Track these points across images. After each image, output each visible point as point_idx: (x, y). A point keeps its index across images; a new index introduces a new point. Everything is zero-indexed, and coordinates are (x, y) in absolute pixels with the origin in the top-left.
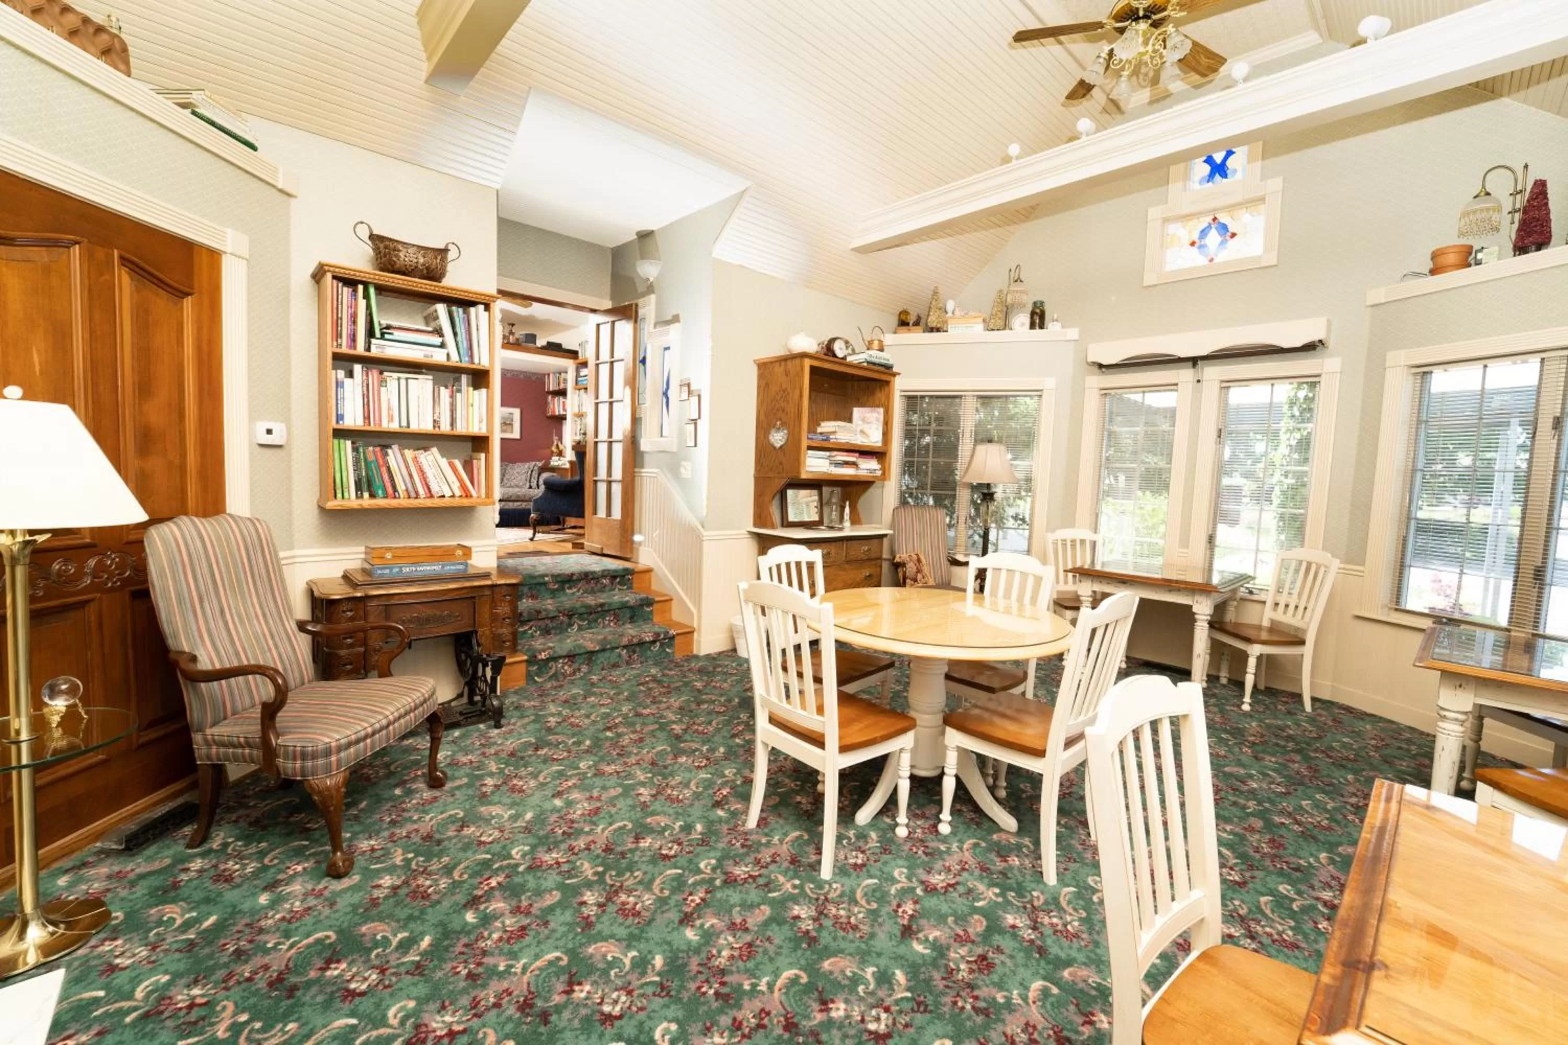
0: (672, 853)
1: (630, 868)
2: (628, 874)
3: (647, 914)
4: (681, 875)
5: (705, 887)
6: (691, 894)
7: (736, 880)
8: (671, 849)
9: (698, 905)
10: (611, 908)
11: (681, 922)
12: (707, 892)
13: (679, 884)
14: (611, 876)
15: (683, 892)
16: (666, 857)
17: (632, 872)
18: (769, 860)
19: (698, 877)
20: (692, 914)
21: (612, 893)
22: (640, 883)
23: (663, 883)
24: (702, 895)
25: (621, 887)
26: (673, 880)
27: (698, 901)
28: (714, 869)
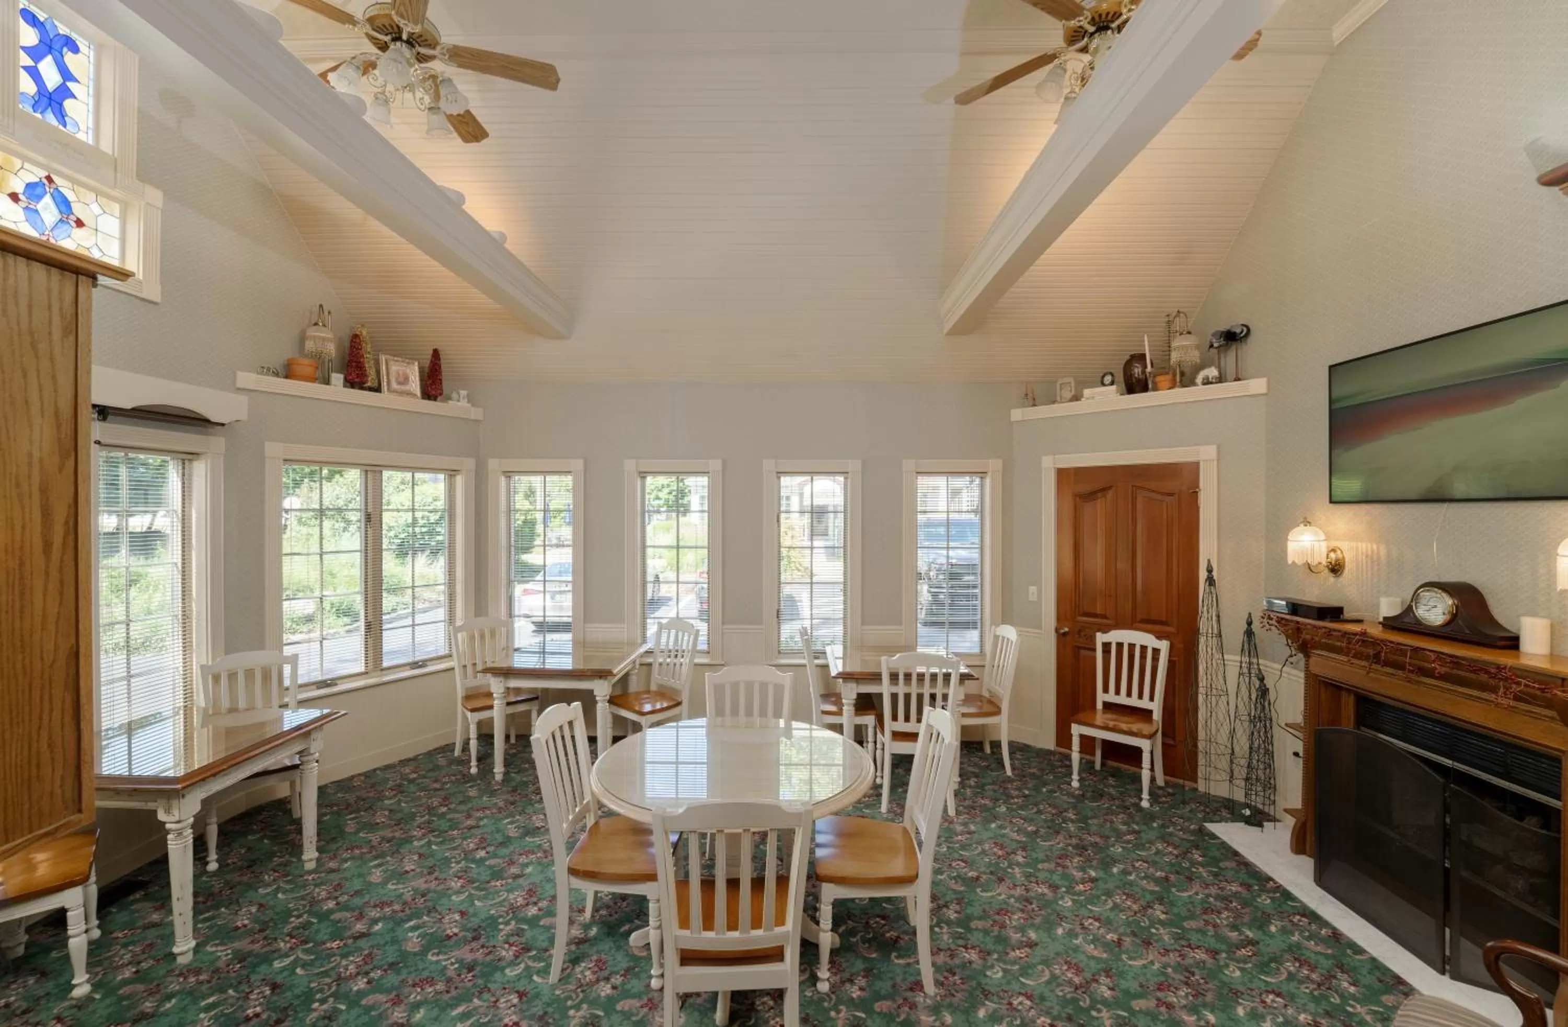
0: (1021, 999)
1: (1065, 1002)
2: (1069, 996)
3: (1060, 960)
4: (1022, 975)
5: (1007, 959)
6: (1021, 958)
7: (981, 951)
8: (1021, 1003)
9: (1019, 949)
10: (1088, 976)
11: (1036, 944)
12: (1007, 954)
13: (1025, 971)
14: (1085, 1002)
15: (1026, 962)
16: (1029, 997)
17: (1064, 996)
18: (942, 954)
19: (1009, 967)
20: (1026, 946)
21: (1085, 987)
22: (1059, 985)
23: (1039, 976)
24: (1013, 954)
25: (1076, 989)
26: (1027, 974)
27: (1017, 951)
28: (992, 967)
